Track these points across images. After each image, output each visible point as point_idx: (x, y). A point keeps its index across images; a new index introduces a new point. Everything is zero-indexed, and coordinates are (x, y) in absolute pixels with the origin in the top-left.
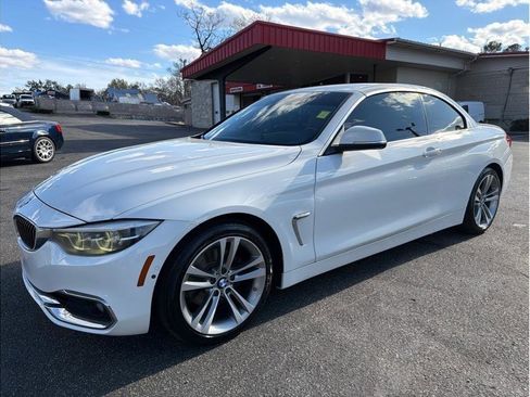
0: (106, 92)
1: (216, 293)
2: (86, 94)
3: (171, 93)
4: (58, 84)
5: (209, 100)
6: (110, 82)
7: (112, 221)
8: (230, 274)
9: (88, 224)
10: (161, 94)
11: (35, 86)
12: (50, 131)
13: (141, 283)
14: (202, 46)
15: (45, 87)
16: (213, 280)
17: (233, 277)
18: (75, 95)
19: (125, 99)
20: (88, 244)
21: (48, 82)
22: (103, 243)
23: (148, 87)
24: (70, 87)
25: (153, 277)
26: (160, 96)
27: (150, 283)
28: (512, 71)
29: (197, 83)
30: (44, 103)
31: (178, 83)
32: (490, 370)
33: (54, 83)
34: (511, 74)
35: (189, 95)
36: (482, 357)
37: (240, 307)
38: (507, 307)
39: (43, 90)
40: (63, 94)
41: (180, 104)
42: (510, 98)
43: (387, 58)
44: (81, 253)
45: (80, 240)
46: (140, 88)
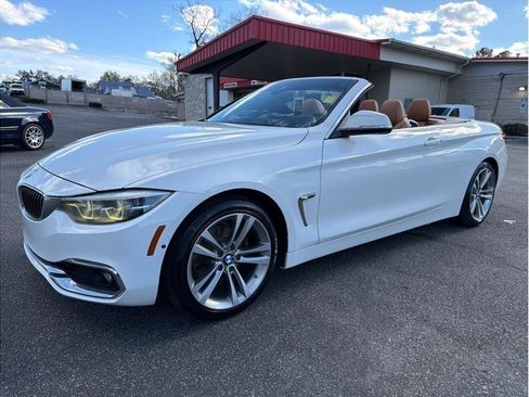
0: (98, 85)
1: (220, 268)
2: (78, 86)
3: (164, 87)
4: (50, 74)
5: (202, 96)
6: (103, 75)
7: (123, 190)
8: (237, 253)
9: (98, 192)
10: (154, 89)
11: (26, 76)
12: (40, 118)
13: (151, 252)
14: (197, 41)
15: (36, 77)
16: (220, 253)
17: (239, 257)
18: (66, 86)
19: (117, 92)
20: (97, 213)
21: (39, 72)
22: (112, 212)
23: (141, 80)
24: (61, 78)
25: (163, 247)
26: (153, 89)
27: (160, 253)
28: (503, 76)
29: (191, 77)
30: (35, 93)
31: (172, 77)
32: (482, 355)
33: (45, 73)
34: (502, 79)
35: (183, 89)
36: (474, 343)
37: (239, 289)
38: (498, 296)
39: (34, 80)
40: (54, 85)
41: (173, 98)
42: (501, 103)
43: (381, 59)
44: (90, 222)
45: (89, 209)
46: (134, 81)
